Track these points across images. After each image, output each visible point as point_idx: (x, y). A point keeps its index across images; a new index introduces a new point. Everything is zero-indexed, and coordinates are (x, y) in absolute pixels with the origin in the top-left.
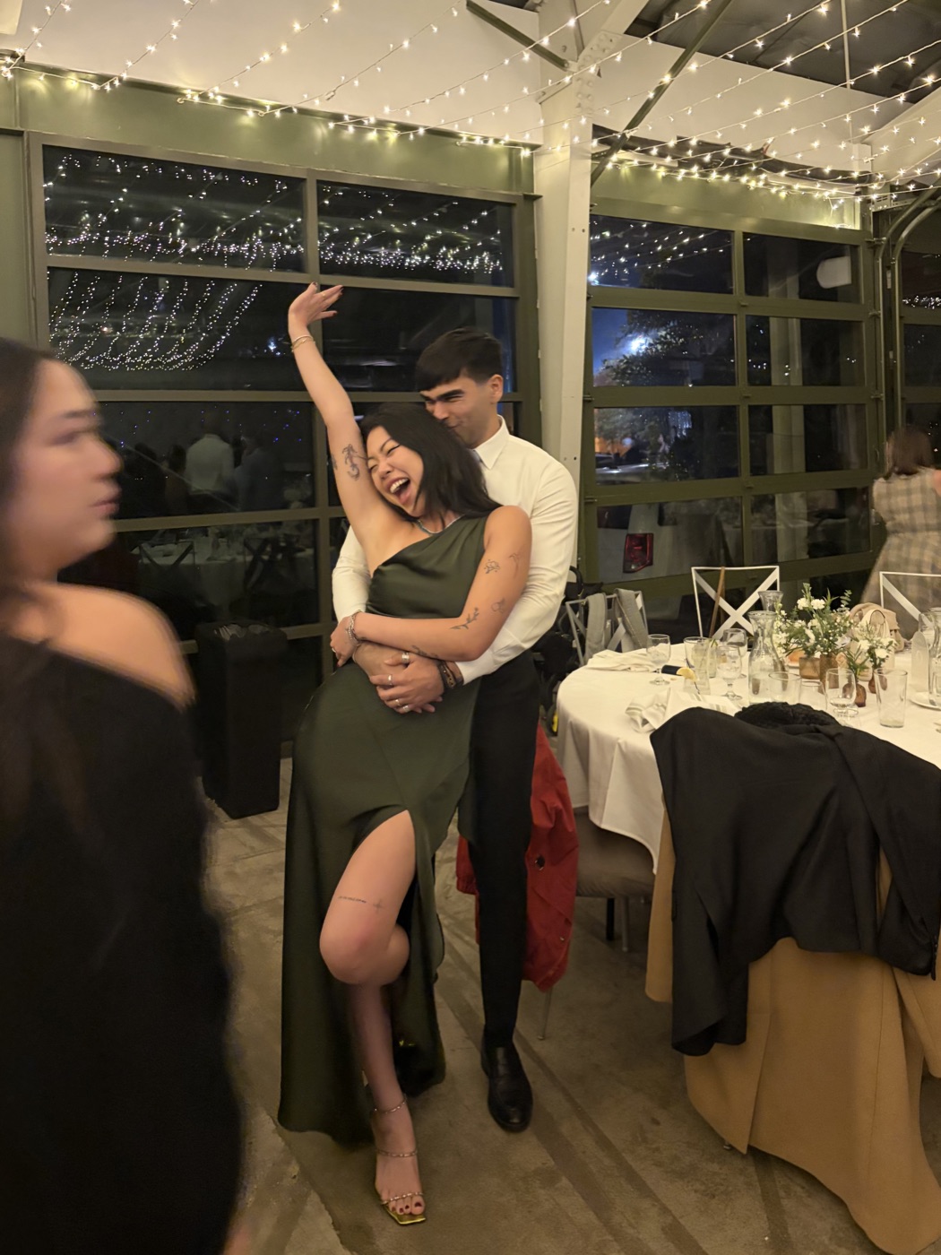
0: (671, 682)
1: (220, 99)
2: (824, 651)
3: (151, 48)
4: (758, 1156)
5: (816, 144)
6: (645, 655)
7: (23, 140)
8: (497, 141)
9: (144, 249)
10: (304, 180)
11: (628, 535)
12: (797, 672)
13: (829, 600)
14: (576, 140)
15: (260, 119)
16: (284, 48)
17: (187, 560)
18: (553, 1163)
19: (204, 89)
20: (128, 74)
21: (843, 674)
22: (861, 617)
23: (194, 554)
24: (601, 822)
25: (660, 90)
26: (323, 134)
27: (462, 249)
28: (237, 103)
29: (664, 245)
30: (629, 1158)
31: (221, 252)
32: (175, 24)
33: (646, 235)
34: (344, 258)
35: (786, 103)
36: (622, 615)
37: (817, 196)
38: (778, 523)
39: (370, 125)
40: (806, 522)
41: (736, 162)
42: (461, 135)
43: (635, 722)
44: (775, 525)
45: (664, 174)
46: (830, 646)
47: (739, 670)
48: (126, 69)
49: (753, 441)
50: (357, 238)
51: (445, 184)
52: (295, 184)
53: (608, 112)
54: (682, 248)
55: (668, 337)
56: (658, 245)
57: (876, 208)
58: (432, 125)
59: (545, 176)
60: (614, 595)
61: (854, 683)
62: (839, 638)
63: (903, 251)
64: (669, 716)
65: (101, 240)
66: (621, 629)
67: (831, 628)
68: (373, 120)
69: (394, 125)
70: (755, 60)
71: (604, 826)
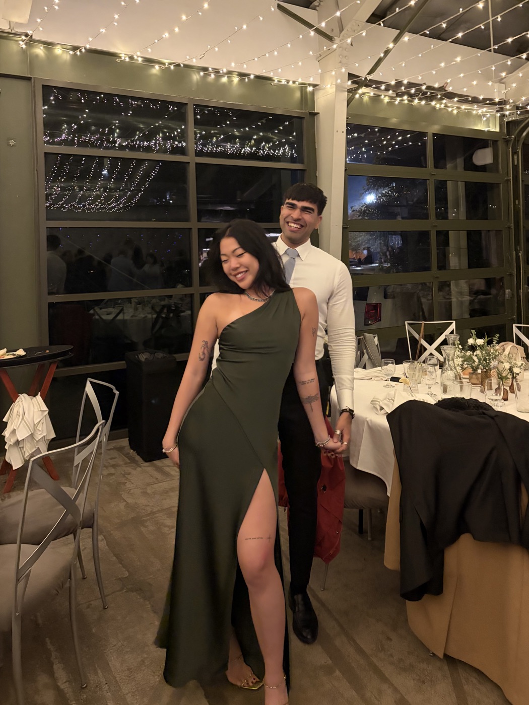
0: (395, 386)
1: (140, 60)
2: (484, 369)
3: (103, 30)
4: (449, 659)
5: (475, 83)
6: (381, 371)
7: (31, 82)
8: (294, 82)
9: (97, 144)
10: (186, 104)
11: (367, 304)
12: (468, 380)
13: (486, 340)
14: (339, 81)
15: (162, 71)
16: (177, 30)
17: (120, 317)
18: (331, 662)
19: (131, 54)
20: (90, 45)
21: (494, 381)
22: (504, 350)
23: (124, 313)
24: (357, 466)
25: (387, 52)
26: (197, 78)
27: (274, 143)
28: (149, 61)
29: (388, 140)
30: (374, 660)
31: (139, 145)
32: (116, 17)
33: (378, 134)
34: (208, 149)
35: (458, 59)
36: (366, 348)
37: (474, 112)
38: (452, 297)
39: (224, 73)
40: (469, 297)
41: (429, 93)
42: (274, 79)
43: (376, 409)
44: (451, 299)
45: (388, 101)
46: (487, 366)
47: (435, 380)
48: (89, 42)
49: (438, 251)
50: (215, 138)
51: (265, 107)
52: (181, 105)
53: (357, 65)
54: (398, 143)
55: (390, 192)
56: (384, 141)
57: (508, 119)
58: (258, 74)
59: (321, 102)
60: (362, 337)
61: (502, 387)
62: (492, 362)
63: (523, 144)
64: (397, 405)
65: (73, 140)
66: (366, 356)
67: (487, 356)
68: (225, 71)
69: (237, 73)
70: (439, 36)
71: (358, 468)
